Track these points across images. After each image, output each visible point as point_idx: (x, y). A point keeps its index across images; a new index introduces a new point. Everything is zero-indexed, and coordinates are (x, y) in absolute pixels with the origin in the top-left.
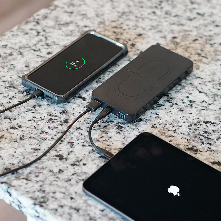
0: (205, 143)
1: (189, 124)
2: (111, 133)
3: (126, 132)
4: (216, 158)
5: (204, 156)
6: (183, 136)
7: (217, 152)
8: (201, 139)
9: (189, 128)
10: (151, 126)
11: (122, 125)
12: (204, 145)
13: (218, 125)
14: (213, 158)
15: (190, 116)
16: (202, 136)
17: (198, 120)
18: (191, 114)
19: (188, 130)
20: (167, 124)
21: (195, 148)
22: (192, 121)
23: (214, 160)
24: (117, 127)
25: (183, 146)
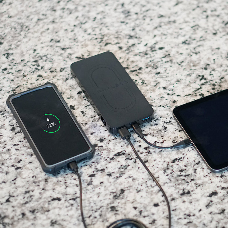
0: (189, 181)
1: (163, 170)
2: (110, 218)
3: (122, 210)
4: (208, 190)
5: (198, 193)
6: (168, 185)
7: (204, 184)
8: (184, 180)
9: (166, 174)
10: (135, 191)
11: (112, 205)
12: (190, 183)
13: (184, 158)
14: (206, 191)
15: (157, 163)
16: (181, 176)
17: (165, 163)
18: (156, 160)
19: (167, 177)
20: (146, 182)
21: (186, 191)
22: (162, 167)
23: (208, 192)
24: (110, 209)
25: (175, 194)
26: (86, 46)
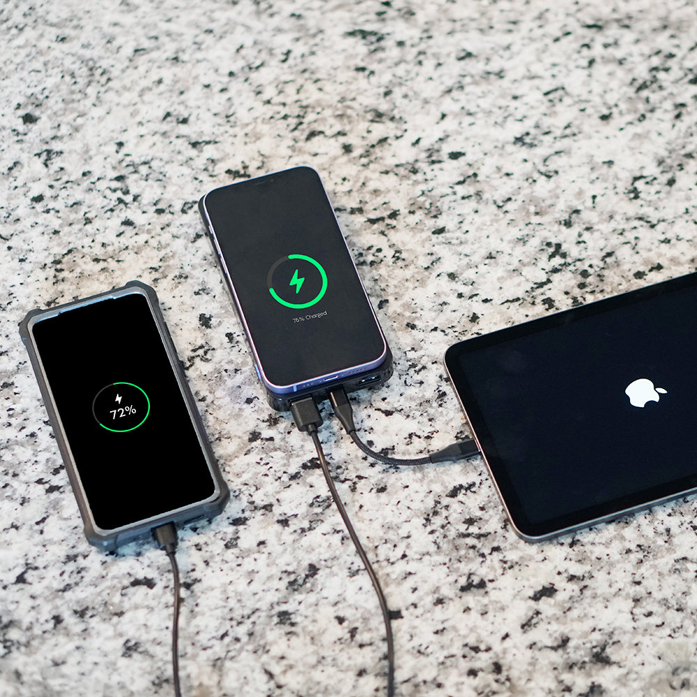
0: (486, 551)
1: (422, 518)
2: (275, 642)
3: (306, 622)
4: (533, 580)
5: (505, 588)
6: (430, 561)
7: (525, 563)
8: (473, 547)
9: (429, 528)
10: (346, 572)
11: (283, 608)
12: (489, 557)
13: (482, 486)
14: (526, 583)
15: (409, 495)
16: (468, 535)
17: (431, 495)
18: (407, 487)
19: (432, 538)
20: (376, 547)
21: (476, 580)
22: (422, 507)
23: (532, 587)
24: (276, 620)
25: (448, 586)
26: (258, 137)
